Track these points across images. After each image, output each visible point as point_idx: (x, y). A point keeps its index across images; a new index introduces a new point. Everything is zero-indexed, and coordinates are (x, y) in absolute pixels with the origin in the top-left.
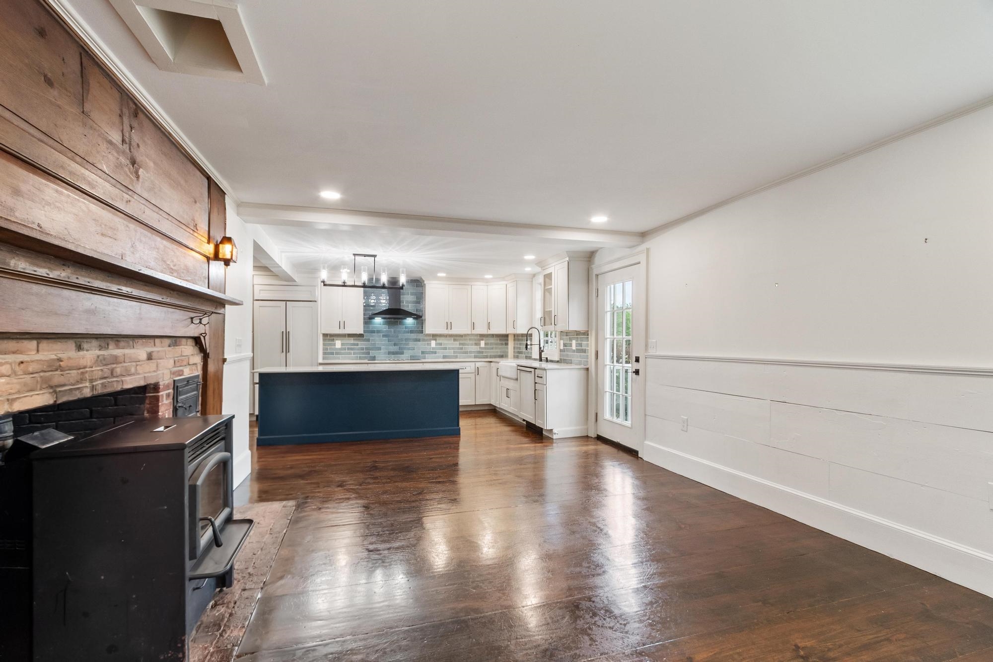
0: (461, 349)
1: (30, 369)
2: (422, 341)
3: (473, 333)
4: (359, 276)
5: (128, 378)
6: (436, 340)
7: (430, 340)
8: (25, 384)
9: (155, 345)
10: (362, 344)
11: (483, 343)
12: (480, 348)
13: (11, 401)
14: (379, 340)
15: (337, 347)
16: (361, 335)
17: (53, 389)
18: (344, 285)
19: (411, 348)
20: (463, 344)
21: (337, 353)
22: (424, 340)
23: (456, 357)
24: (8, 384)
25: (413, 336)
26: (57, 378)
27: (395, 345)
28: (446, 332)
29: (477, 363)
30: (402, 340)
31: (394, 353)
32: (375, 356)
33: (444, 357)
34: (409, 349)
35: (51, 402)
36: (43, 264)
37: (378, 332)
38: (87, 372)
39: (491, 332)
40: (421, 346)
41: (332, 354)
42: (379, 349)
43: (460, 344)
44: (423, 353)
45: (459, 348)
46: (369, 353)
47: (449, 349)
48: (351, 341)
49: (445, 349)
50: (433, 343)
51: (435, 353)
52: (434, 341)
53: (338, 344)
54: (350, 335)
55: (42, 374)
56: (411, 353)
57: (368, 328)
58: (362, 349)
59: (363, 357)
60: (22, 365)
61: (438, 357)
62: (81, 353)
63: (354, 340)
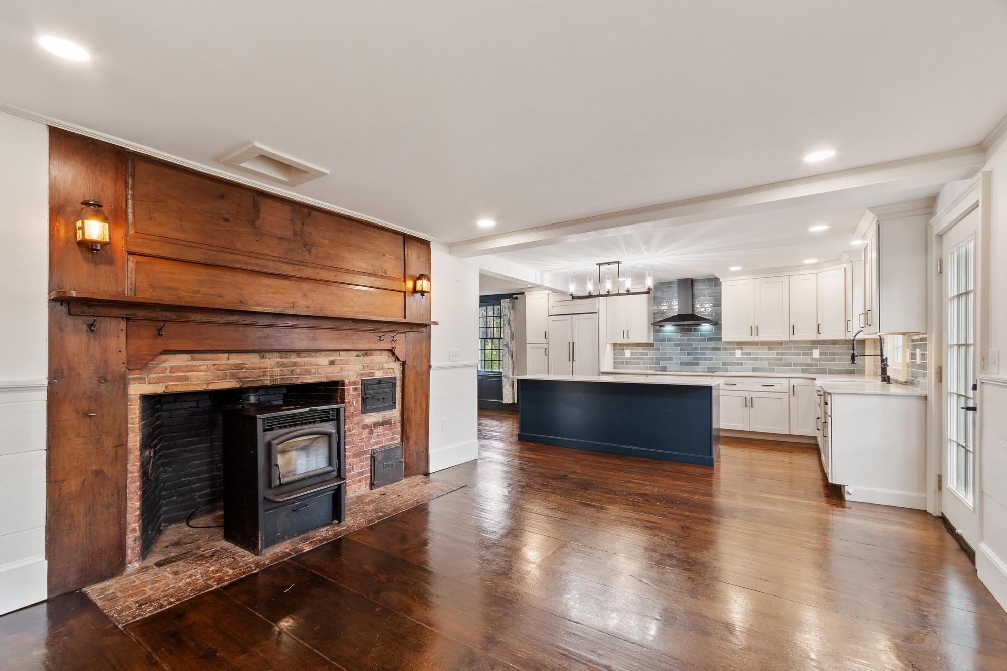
0: (781, 360)
1: (221, 369)
2: (723, 350)
3: (791, 339)
4: (644, 284)
5: (307, 376)
6: (742, 349)
7: (734, 349)
8: (218, 376)
9: (340, 356)
10: (651, 354)
11: (816, 353)
12: (812, 359)
13: (208, 384)
14: (669, 349)
15: (626, 356)
16: (651, 345)
17: (239, 379)
18: (628, 293)
19: (708, 359)
20: (783, 354)
21: (627, 363)
22: (725, 349)
23: (773, 371)
24: (205, 375)
25: (712, 344)
26: (242, 373)
27: (689, 354)
28: (750, 339)
29: (791, 380)
30: (697, 349)
31: (687, 364)
32: (666, 367)
33: (754, 370)
34: (706, 359)
35: (238, 386)
36: (215, 315)
37: (669, 340)
38: (267, 371)
39: (821, 337)
40: (722, 356)
41: (622, 363)
42: (671, 359)
43: (778, 354)
44: (723, 364)
45: (776, 360)
46: (659, 364)
47: (761, 360)
48: (640, 350)
49: (756, 359)
50: (738, 353)
51: (741, 365)
52: (740, 351)
53: (628, 353)
54: (639, 345)
55: (230, 371)
56: (708, 364)
57: (658, 336)
58: (652, 359)
59: (652, 367)
60: (215, 366)
61: (746, 370)
62: (264, 360)
63: (643, 349)
